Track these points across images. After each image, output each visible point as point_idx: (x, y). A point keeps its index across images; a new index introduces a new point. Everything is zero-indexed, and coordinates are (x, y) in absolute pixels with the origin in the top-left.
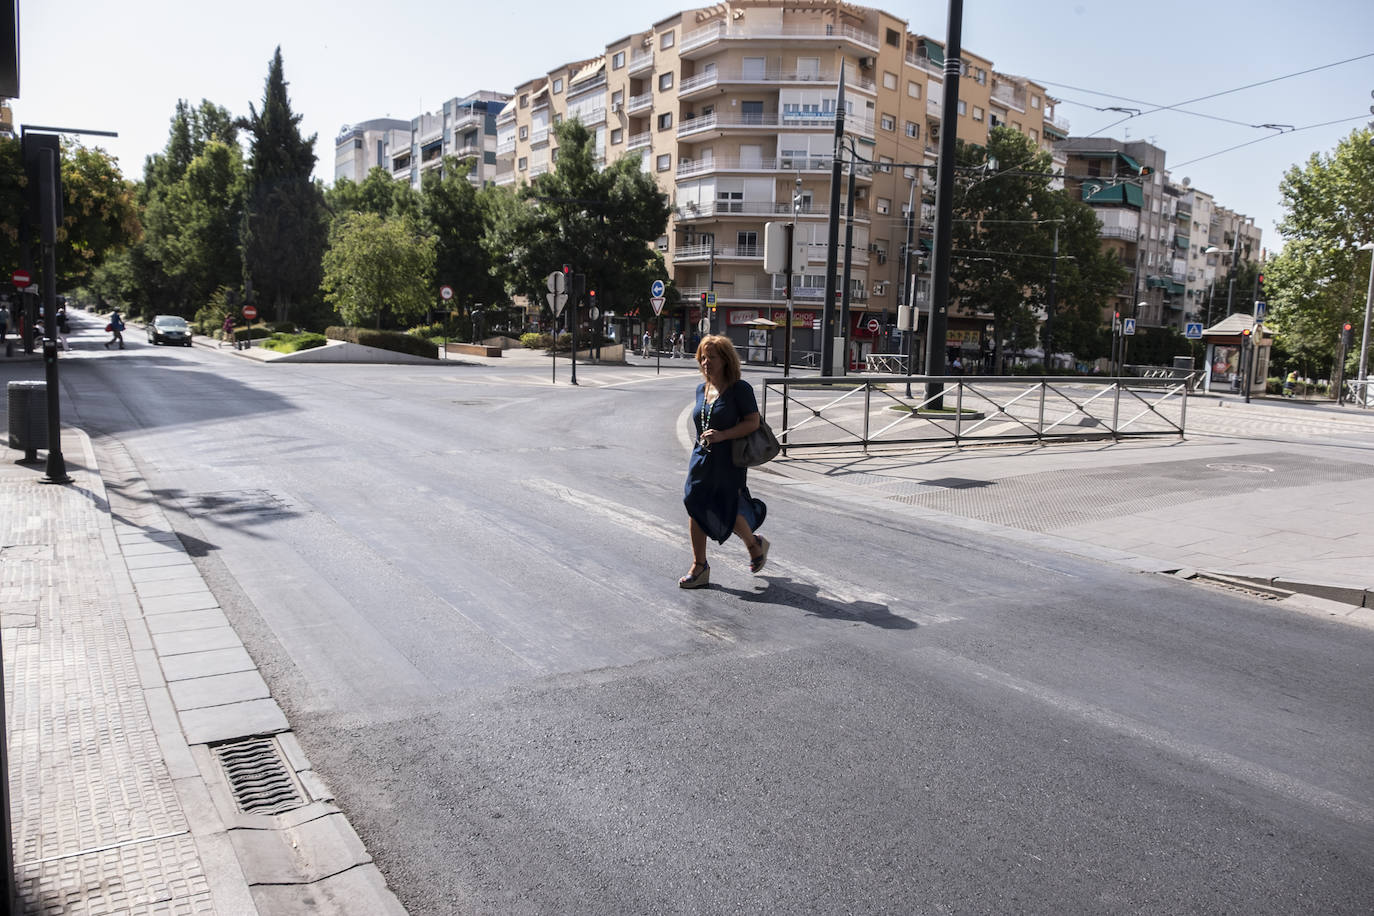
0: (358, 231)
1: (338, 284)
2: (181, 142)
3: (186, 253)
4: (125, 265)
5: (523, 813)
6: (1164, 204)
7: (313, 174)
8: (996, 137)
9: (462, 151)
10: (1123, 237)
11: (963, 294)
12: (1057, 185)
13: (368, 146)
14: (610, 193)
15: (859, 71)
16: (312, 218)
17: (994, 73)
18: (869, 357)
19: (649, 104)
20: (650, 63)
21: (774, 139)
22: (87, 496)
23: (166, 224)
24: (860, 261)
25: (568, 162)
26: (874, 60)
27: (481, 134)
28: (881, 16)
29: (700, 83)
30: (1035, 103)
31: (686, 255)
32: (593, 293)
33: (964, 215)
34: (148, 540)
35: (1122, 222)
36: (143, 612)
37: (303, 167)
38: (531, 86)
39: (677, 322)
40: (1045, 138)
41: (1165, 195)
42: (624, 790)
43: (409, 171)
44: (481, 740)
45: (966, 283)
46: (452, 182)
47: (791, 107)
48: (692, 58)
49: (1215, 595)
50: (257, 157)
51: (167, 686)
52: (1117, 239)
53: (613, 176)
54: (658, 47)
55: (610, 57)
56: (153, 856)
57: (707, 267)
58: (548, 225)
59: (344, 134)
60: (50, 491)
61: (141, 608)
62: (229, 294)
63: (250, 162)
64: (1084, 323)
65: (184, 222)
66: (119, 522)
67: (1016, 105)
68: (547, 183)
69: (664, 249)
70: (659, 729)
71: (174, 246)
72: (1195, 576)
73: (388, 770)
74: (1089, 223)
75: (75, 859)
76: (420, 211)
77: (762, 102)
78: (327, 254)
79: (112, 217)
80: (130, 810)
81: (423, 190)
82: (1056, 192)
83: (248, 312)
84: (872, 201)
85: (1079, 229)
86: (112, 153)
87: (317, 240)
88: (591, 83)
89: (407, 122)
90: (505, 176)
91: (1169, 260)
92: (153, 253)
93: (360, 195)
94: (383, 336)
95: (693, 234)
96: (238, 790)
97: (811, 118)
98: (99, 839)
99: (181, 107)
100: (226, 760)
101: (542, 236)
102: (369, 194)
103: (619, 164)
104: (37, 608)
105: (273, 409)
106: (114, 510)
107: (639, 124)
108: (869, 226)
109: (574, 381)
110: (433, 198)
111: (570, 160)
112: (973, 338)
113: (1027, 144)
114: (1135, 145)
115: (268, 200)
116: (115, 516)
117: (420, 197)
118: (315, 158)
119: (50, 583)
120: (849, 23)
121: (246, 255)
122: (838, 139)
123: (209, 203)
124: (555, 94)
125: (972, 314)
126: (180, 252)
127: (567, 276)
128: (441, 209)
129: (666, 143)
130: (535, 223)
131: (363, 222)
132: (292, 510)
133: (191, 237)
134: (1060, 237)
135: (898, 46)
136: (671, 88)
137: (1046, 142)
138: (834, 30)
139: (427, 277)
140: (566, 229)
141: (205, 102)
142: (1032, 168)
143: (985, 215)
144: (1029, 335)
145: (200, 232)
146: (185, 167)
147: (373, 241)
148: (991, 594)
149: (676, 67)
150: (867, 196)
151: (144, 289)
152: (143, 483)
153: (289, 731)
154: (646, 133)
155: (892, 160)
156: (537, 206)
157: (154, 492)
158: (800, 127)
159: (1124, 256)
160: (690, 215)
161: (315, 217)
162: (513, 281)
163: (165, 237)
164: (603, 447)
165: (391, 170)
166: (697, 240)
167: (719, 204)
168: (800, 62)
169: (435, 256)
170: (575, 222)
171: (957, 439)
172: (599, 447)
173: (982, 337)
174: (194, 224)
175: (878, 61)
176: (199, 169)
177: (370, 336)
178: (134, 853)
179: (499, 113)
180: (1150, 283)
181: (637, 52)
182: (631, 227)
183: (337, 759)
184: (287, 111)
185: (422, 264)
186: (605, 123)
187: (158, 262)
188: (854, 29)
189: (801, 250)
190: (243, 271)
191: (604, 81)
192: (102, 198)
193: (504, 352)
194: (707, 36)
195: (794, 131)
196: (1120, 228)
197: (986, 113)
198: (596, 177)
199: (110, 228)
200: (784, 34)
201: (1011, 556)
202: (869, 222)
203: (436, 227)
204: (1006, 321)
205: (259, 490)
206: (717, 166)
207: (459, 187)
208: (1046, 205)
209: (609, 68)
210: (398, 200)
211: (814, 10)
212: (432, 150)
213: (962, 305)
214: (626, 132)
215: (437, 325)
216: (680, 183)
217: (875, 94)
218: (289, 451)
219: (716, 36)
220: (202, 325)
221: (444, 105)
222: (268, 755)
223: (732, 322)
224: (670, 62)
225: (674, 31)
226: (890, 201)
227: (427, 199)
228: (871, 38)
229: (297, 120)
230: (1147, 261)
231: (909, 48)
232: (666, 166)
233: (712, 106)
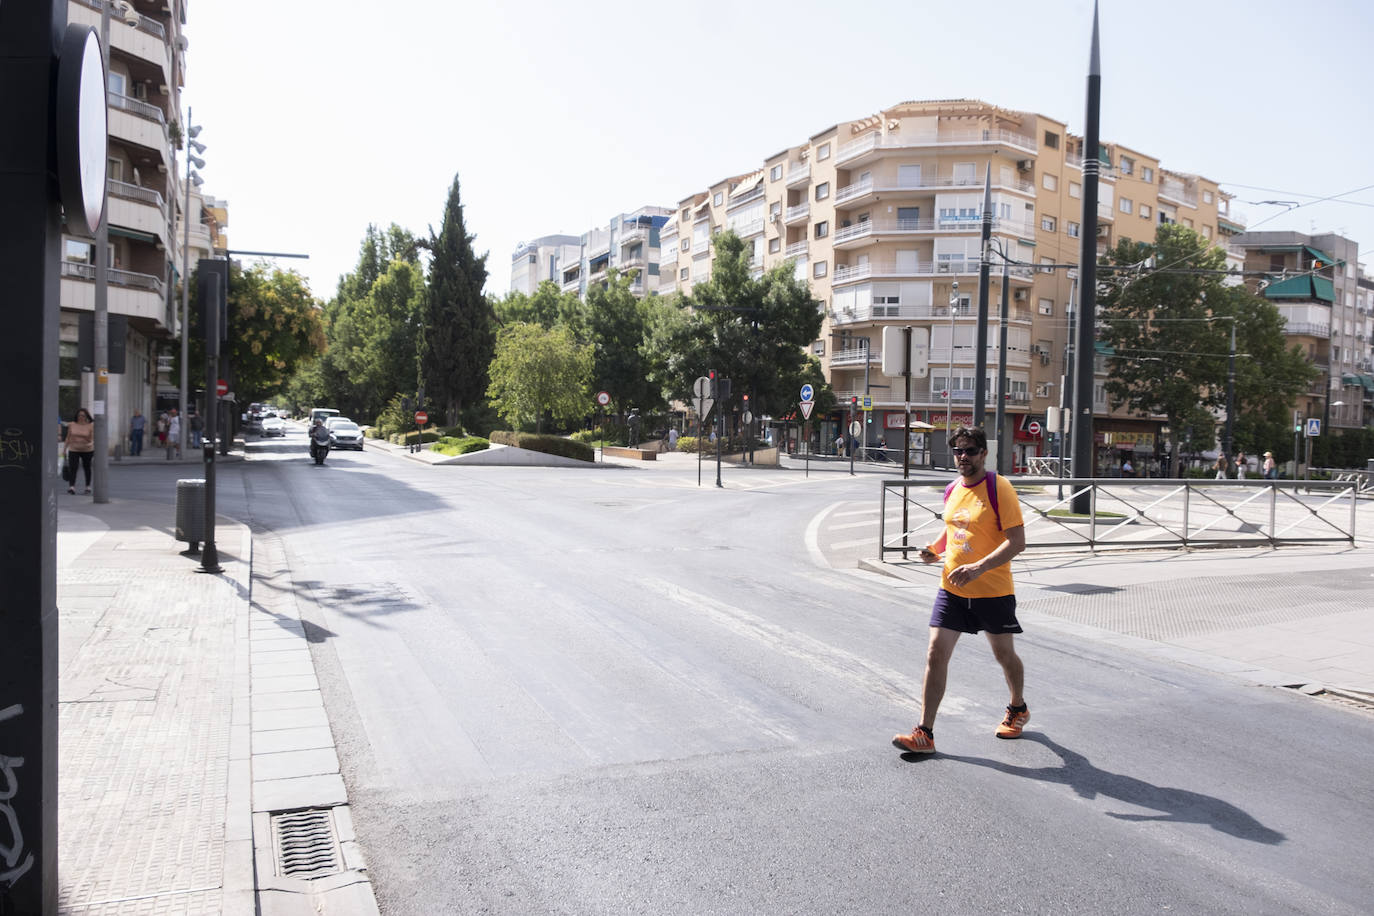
0: (521, 340)
1: (503, 391)
2: (369, 261)
3: (369, 363)
4: (317, 374)
5: (534, 893)
6: (1359, 297)
7: (484, 288)
8: (1163, 234)
9: (627, 264)
10: (1315, 334)
11: (1133, 395)
12: (1233, 281)
13: (542, 262)
14: (764, 300)
15: (1019, 174)
16: (482, 329)
17: (1161, 170)
18: (1031, 460)
19: (805, 214)
20: (807, 174)
21: (931, 243)
22: (232, 585)
23: (353, 336)
24: (1021, 362)
25: (723, 271)
26: (1033, 162)
27: (645, 247)
28: (1039, 120)
29: (857, 191)
30: (1207, 198)
31: (842, 359)
32: (746, 398)
33: (1132, 314)
34: (277, 626)
35: (1310, 318)
36: (250, 691)
37: (476, 282)
38: (694, 200)
39: (835, 426)
40: (1220, 233)
41: (1359, 288)
42: (637, 876)
43: (577, 284)
44: (517, 822)
45: (1136, 384)
46: (614, 292)
47: (948, 211)
48: (847, 168)
49: (1337, 712)
50: (434, 273)
51: (251, 759)
52: (1306, 336)
53: (768, 284)
54: (815, 160)
55: (768, 170)
56: (181, 907)
57: (863, 370)
58: (703, 333)
59: (520, 250)
60: (201, 579)
61: (250, 687)
62: (405, 401)
63: (429, 279)
64: (1269, 424)
65: (367, 334)
66: (256, 610)
67: (1187, 202)
68: (702, 292)
69: (821, 353)
70: (690, 821)
71: (359, 357)
72: (1323, 692)
73: (423, 845)
74: (1271, 320)
75: (116, 904)
76: (583, 320)
77: (917, 208)
78: (493, 362)
79: (300, 331)
80: (179, 865)
81: (588, 300)
82: (1232, 288)
83: (419, 418)
84: (1033, 302)
85: (1261, 325)
86: (303, 274)
87: (485, 349)
88: (750, 196)
89: (576, 238)
90: (667, 286)
91: (1367, 357)
92: (340, 363)
93: (529, 307)
94: (543, 440)
95: (850, 339)
96: (286, 855)
97: (968, 222)
98: (143, 888)
99: (371, 230)
100: (282, 828)
101: (698, 343)
102: (539, 306)
103: (773, 272)
104: (161, 684)
105: (425, 508)
106: (253, 599)
107: (796, 233)
108: (1030, 328)
109: (719, 483)
110: (596, 307)
111: (725, 269)
112: (1148, 440)
113: (1198, 240)
114: (1321, 237)
115: (443, 313)
116: (252, 604)
117: (584, 308)
118: (486, 274)
119: (179, 662)
120: (1005, 128)
121: (421, 365)
122: (985, 242)
123: (391, 316)
124: (715, 207)
125: (1144, 415)
126: (362, 361)
127: (712, 380)
128: (604, 319)
129: (823, 250)
130: (690, 331)
131: (527, 332)
132: (412, 602)
133: (373, 349)
134: (1237, 336)
135: (1058, 148)
136: (828, 197)
137: (1221, 238)
138: (990, 135)
139: (585, 383)
140: (720, 335)
141: (393, 225)
142: (1204, 264)
143: (1155, 313)
144: (1207, 437)
145: (382, 343)
146: (370, 285)
147: (536, 350)
148: (1080, 703)
149: (832, 178)
150: (1028, 297)
151: (333, 396)
152: (288, 575)
153: (346, 804)
154: (803, 241)
155: (1054, 260)
156: (695, 314)
157: (293, 583)
158: (957, 230)
159: (1315, 352)
160: (846, 320)
161: (485, 328)
162: (670, 387)
163: (351, 350)
164: (727, 548)
165: (561, 284)
166: (853, 345)
167: (875, 309)
168: (955, 167)
169: (594, 363)
170: (729, 327)
171: (1092, 543)
172: (722, 548)
173: (1157, 439)
174: (376, 336)
175: (1037, 163)
176: (383, 287)
177: (531, 440)
178: (167, 903)
179: (662, 226)
180: (1346, 381)
181: (794, 164)
182: (785, 333)
183: (380, 833)
184: (462, 231)
185: (580, 371)
186: (763, 233)
187: (345, 372)
188: (1011, 133)
189: (921, 353)
190: (419, 378)
191: (763, 193)
192: (293, 314)
193: (659, 456)
194: (862, 147)
195: (950, 235)
196: (1309, 324)
197: (1154, 210)
198: (750, 285)
199: (298, 341)
200: (938, 141)
201: (1117, 664)
202: (1030, 323)
203: (599, 336)
204: (1180, 423)
205: (388, 583)
206: (873, 272)
207: (621, 298)
208: (1221, 302)
209: (767, 181)
210: (563, 311)
211: (970, 117)
212: (600, 263)
213: (1132, 406)
214: (784, 241)
215: (598, 430)
216: (836, 289)
217: (1034, 196)
218: (428, 547)
219: (872, 147)
220: (380, 430)
221: (612, 221)
222: (321, 825)
223: (889, 425)
224: (827, 174)
225: (829, 143)
226: (1052, 301)
227: (590, 309)
228: (1029, 142)
229: (470, 239)
230: (1342, 358)
231: (1070, 149)
232: (822, 273)
233: (868, 213)
